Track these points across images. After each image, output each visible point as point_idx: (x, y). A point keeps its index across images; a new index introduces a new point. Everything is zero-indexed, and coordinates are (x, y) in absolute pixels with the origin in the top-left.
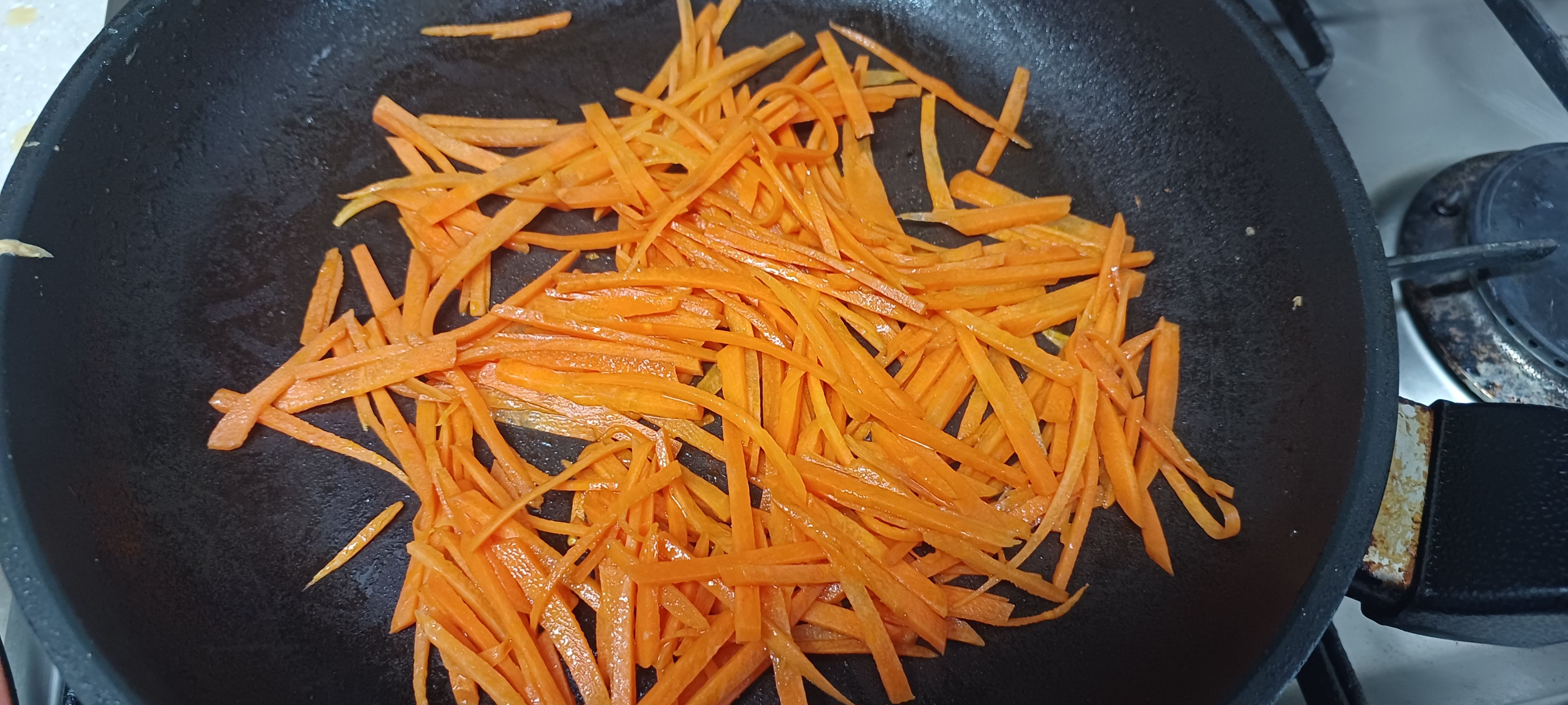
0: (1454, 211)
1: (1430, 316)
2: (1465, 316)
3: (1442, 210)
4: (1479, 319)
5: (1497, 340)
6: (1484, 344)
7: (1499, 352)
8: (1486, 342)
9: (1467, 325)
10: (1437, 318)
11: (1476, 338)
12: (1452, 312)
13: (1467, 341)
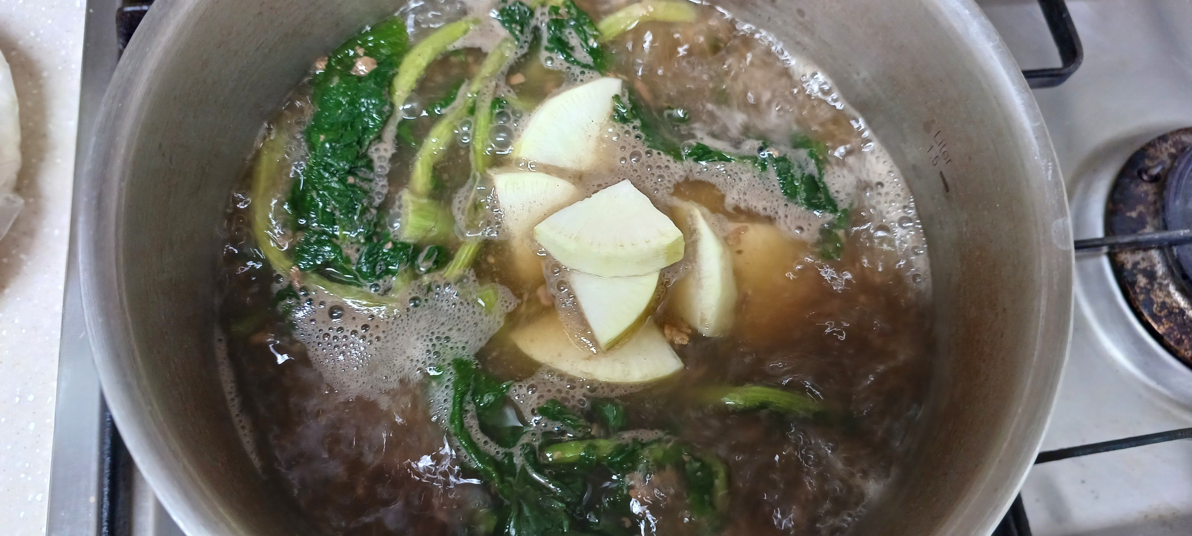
0: (1155, 179)
1: (1123, 265)
2: (1151, 266)
3: (1145, 177)
4: (1160, 269)
5: (1172, 289)
6: (1161, 290)
7: (1172, 297)
8: (1163, 288)
9: (1151, 275)
10: (1129, 266)
11: (1156, 286)
12: (1141, 262)
13: (1149, 287)
